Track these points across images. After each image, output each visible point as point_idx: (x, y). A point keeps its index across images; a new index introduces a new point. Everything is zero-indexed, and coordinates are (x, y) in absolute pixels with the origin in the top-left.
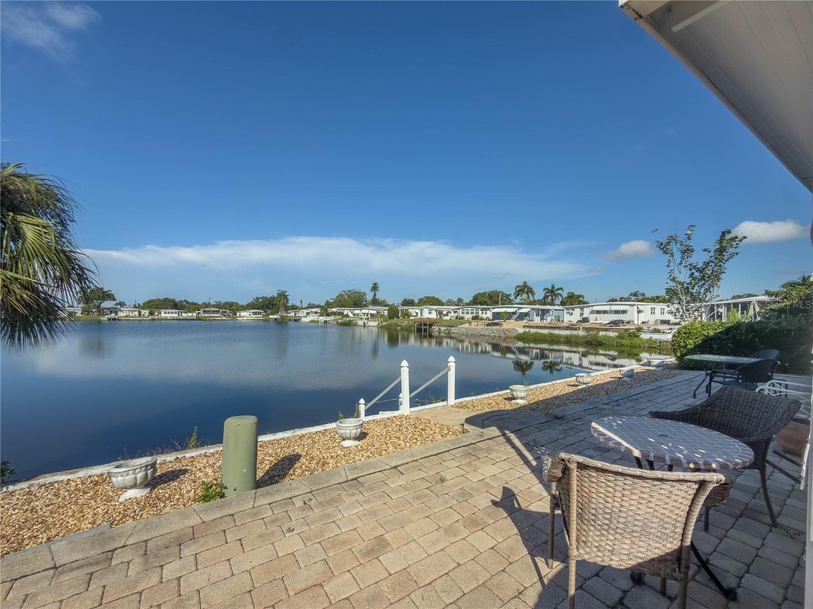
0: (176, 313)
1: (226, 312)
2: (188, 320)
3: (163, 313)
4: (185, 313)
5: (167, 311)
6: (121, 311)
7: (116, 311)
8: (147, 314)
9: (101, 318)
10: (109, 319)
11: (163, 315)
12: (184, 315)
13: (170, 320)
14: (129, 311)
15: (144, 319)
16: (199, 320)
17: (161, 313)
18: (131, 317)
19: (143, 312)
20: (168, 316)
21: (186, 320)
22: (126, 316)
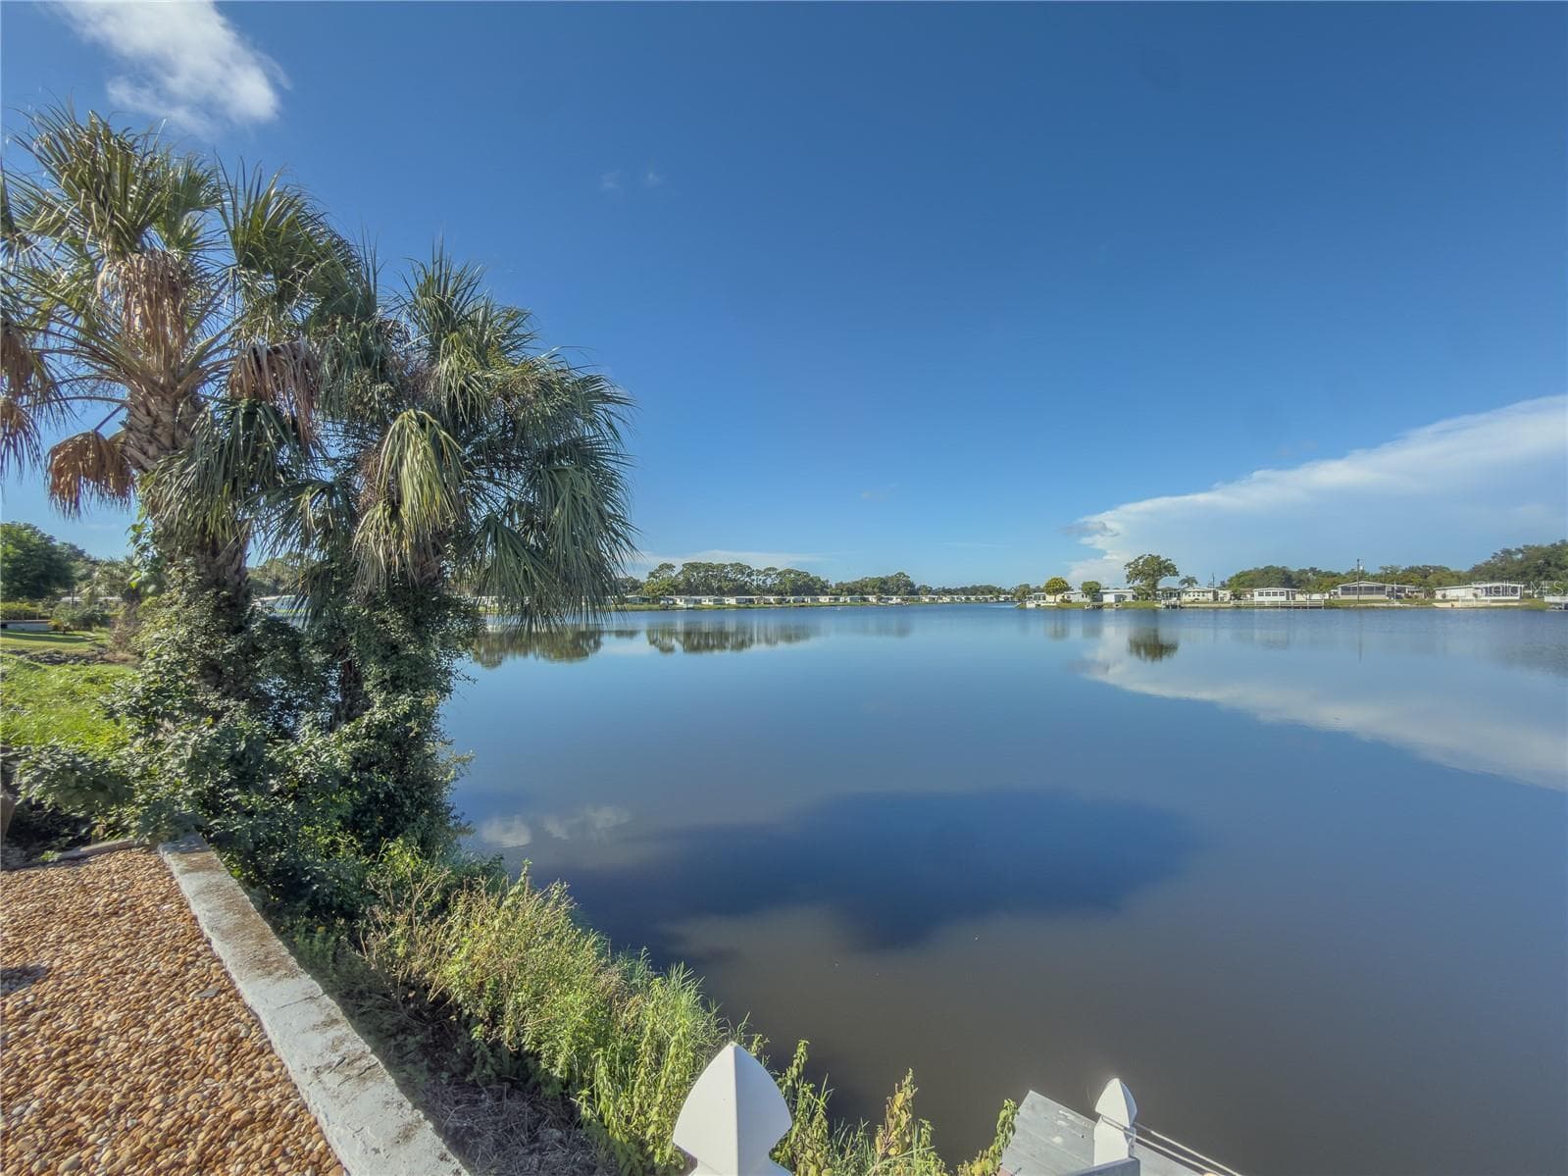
0: (1282, 594)
1: (1403, 590)
2: (1306, 608)
3: (1256, 594)
4: (1301, 593)
5: (1265, 590)
6: (1187, 593)
7: (1179, 593)
8: (1229, 597)
9: (1157, 605)
10: (1168, 607)
11: (1257, 598)
12: (1298, 598)
13: (1267, 607)
14: (1200, 592)
15: (1222, 605)
16: (1332, 608)
17: (1253, 596)
18: (1201, 603)
19: (1221, 593)
20: (1267, 600)
21: (1303, 608)
22: (1193, 602)
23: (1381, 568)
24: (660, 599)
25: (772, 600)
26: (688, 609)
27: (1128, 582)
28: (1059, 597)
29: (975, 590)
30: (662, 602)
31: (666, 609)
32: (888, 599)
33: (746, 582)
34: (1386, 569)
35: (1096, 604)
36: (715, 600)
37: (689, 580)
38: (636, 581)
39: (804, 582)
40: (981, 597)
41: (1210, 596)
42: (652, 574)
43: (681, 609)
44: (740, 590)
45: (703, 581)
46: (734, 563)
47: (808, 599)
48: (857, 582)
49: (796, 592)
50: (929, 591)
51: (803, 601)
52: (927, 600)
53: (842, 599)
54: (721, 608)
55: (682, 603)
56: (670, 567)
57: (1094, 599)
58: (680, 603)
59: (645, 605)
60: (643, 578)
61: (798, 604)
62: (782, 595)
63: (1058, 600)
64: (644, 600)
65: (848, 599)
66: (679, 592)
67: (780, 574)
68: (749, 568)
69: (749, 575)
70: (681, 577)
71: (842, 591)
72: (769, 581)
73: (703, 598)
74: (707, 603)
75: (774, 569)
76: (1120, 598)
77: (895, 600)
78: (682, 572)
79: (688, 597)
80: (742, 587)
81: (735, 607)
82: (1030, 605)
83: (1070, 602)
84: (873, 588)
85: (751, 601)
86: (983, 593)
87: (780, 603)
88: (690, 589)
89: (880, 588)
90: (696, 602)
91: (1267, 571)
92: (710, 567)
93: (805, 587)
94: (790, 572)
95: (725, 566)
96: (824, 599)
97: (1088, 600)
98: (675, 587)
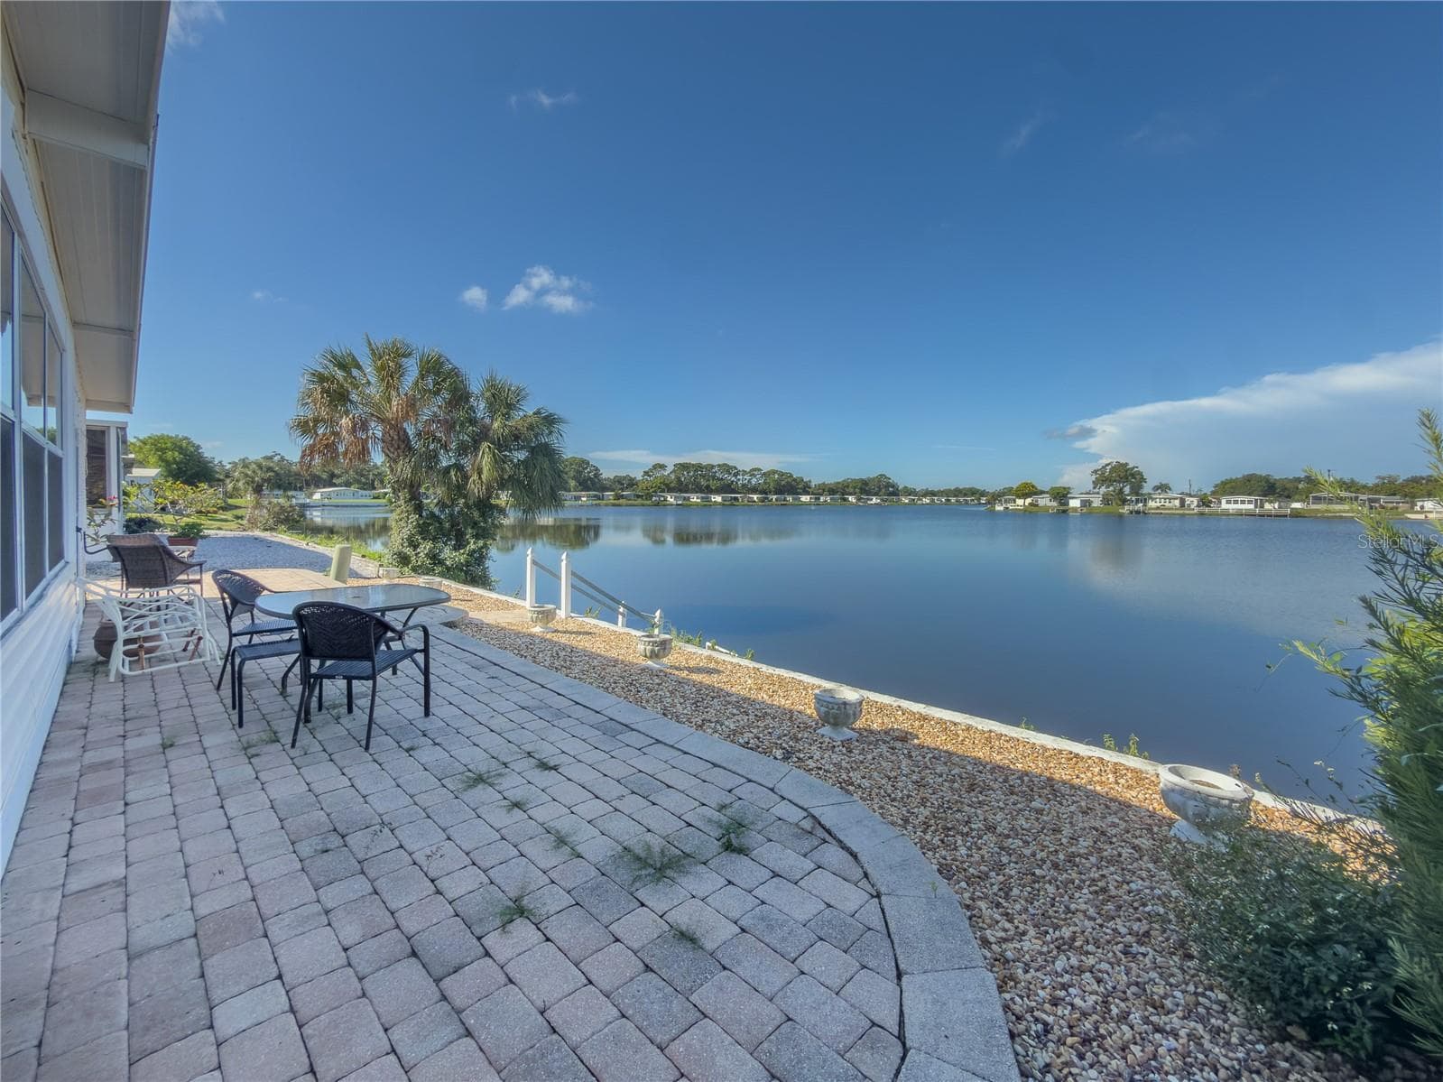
0: (1250, 502)
1: (1377, 501)
2: (1271, 516)
3: (1224, 501)
4: (1271, 502)
5: (1232, 498)
6: (1153, 499)
7: (1145, 499)
8: (1196, 503)
9: (1120, 511)
10: (1131, 512)
11: (1224, 505)
12: (1267, 506)
13: (1232, 515)
14: (1165, 499)
15: (1187, 512)
16: (1297, 517)
17: (1220, 502)
18: (1166, 509)
19: (1188, 500)
20: (1232, 507)
21: (1268, 516)
22: (1158, 508)
23: (1378, 477)
24: (652, 496)
25: (755, 499)
26: (678, 505)
27: (1094, 488)
28: (1029, 501)
29: (957, 492)
30: (654, 499)
31: (657, 504)
32: (868, 499)
33: (733, 481)
34: (1384, 478)
35: (1062, 508)
36: (702, 498)
37: (679, 479)
38: (632, 479)
39: (788, 482)
40: (961, 499)
41: (1177, 503)
42: (646, 473)
43: (672, 505)
44: (726, 488)
45: (695, 480)
46: (721, 463)
47: (790, 498)
48: (839, 483)
49: (779, 491)
50: (909, 492)
51: (785, 500)
52: (907, 501)
53: (822, 499)
54: (707, 505)
55: (672, 500)
56: (663, 467)
57: (1061, 504)
58: (670, 499)
59: (639, 501)
60: (638, 475)
61: (779, 503)
62: (766, 494)
63: (1026, 504)
64: (638, 496)
65: (828, 499)
66: (670, 490)
67: (764, 474)
68: (735, 468)
69: (735, 475)
70: (673, 477)
71: (824, 490)
72: (754, 481)
73: (692, 496)
74: (695, 500)
75: (760, 470)
76: (1086, 503)
77: (875, 500)
78: (674, 471)
79: (677, 495)
80: (729, 486)
81: (720, 504)
82: (999, 508)
83: (1037, 505)
84: (855, 488)
85: (736, 499)
86: (965, 495)
87: (763, 502)
88: (680, 488)
89: (861, 489)
90: (685, 499)
91: (1249, 479)
92: (699, 467)
93: (789, 486)
94: (774, 472)
95: (713, 467)
96: (805, 498)
97: (1055, 504)
98: (667, 485)
